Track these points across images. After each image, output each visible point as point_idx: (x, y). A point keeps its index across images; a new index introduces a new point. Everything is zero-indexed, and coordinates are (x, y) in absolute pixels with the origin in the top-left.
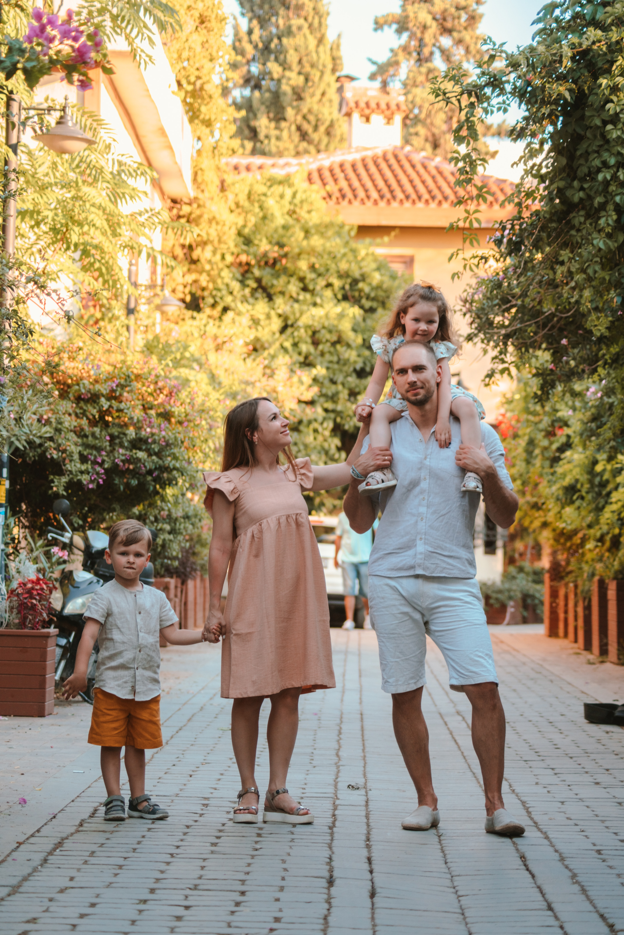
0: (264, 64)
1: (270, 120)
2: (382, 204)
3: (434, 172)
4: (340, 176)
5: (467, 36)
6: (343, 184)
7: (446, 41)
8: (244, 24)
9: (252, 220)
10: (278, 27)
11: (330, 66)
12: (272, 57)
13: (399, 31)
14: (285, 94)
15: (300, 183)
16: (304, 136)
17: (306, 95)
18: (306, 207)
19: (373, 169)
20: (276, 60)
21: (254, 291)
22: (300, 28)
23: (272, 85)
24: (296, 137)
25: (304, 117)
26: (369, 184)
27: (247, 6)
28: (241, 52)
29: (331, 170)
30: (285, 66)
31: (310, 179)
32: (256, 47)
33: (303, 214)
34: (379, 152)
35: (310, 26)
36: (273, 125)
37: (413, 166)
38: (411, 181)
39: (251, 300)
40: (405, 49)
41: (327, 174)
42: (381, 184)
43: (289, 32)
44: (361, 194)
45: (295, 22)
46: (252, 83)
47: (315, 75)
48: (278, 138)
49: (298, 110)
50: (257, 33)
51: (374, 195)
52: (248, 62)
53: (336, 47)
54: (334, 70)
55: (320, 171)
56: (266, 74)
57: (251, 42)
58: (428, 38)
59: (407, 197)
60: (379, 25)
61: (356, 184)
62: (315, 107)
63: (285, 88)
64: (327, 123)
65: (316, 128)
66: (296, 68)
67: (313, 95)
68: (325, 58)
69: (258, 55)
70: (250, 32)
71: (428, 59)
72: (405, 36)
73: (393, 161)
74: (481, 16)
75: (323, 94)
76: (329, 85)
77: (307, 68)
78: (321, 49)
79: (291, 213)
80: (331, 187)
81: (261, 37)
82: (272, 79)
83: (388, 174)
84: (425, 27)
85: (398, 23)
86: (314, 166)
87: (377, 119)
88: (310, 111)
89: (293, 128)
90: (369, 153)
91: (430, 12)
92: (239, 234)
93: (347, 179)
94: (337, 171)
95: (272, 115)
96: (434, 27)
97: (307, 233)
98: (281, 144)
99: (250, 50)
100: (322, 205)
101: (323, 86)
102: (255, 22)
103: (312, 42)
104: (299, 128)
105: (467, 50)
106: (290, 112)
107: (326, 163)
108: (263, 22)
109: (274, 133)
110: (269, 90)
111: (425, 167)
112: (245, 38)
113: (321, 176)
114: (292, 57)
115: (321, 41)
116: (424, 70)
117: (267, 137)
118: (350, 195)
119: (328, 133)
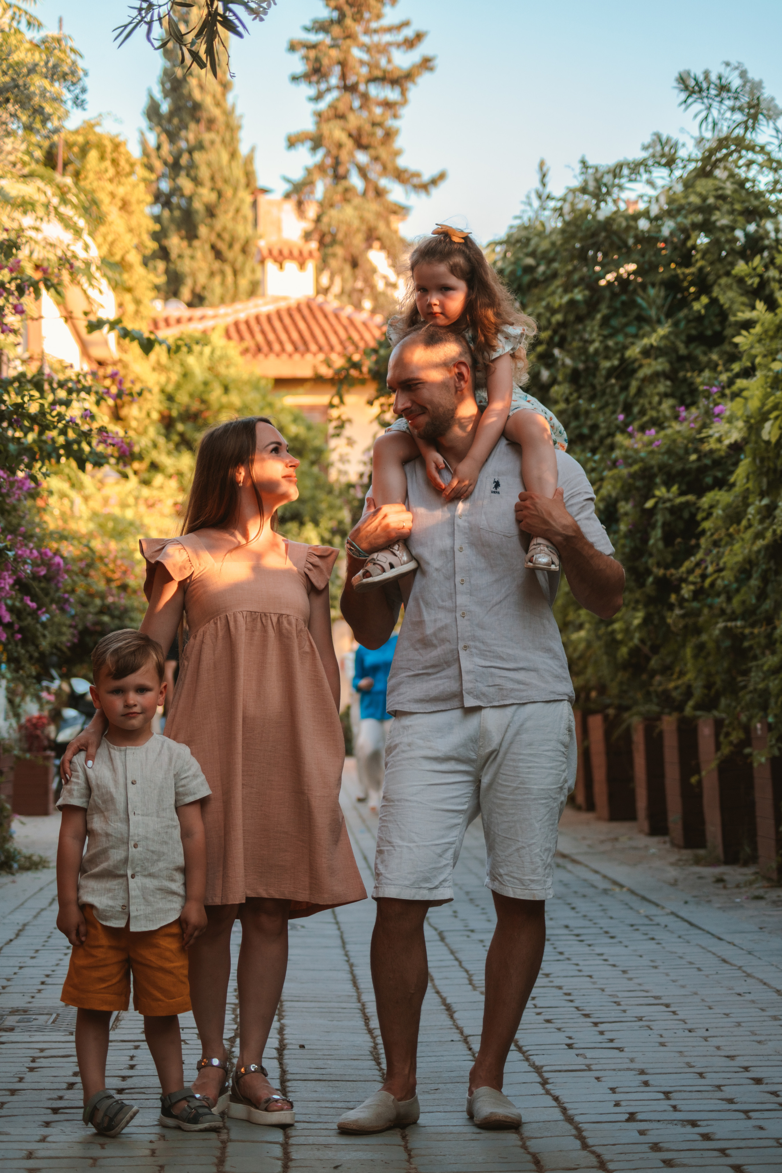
0: (174, 180)
1: (182, 238)
2: (297, 357)
3: (345, 322)
4: (256, 329)
5: (383, 153)
6: (259, 338)
7: (362, 157)
8: (152, 139)
9: (175, 377)
10: (187, 140)
11: (243, 181)
12: (183, 173)
13: (315, 148)
14: (197, 212)
15: (218, 339)
16: (218, 255)
17: (219, 212)
18: (224, 362)
19: (287, 321)
20: (188, 175)
21: (177, 446)
22: (212, 143)
23: (183, 203)
24: (211, 256)
25: (219, 236)
26: (284, 337)
27: (155, 120)
28: (150, 168)
29: (247, 323)
30: (196, 181)
31: (228, 336)
32: (165, 163)
33: (222, 370)
34: (293, 303)
35: (223, 141)
36: (185, 244)
37: (326, 316)
38: (324, 332)
39: (176, 453)
40: (321, 168)
41: (243, 328)
42: (295, 336)
43: (200, 146)
44: (277, 347)
45: (207, 137)
46: (163, 199)
47: (228, 192)
48: (192, 258)
49: (211, 227)
50: (166, 148)
51: (289, 348)
52: (158, 179)
53: (249, 160)
54: (248, 185)
55: (236, 324)
56: (177, 190)
57: (159, 157)
58: (344, 156)
59: (320, 349)
60: (292, 142)
61: (271, 336)
62: (230, 225)
63: (198, 205)
64: (242, 241)
65: (231, 246)
66: (208, 183)
67: (226, 212)
68: (238, 173)
69: (167, 170)
70: (159, 147)
71: (345, 177)
72: (320, 154)
73: (306, 312)
74: (397, 132)
75: (237, 211)
76: (242, 201)
77: (220, 184)
78: (234, 164)
79: (210, 369)
80: (249, 342)
81: (171, 152)
82: (182, 196)
83: (302, 325)
84: (340, 146)
85: (312, 139)
86: (230, 320)
87: (291, 266)
88: (225, 229)
89: (207, 247)
90: (283, 305)
91: (343, 129)
92: (163, 391)
93: (263, 332)
94: (253, 323)
95: (183, 233)
96: (349, 144)
97: (226, 389)
98: (195, 265)
99: (158, 165)
100: (239, 360)
101: (236, 203)
102: (164, 138)
103: (225, 157)
104: (213, 247)
105: (385, 168)
106: (203, 231)
107: (242, 316)
108: (172, 137)
109: (188, 252)
110: (179, 207)
111: (337, 316)
112: (153, 154)
113: (238, 331)
114: (204, 173)
115: (233, 155)
116: (340, 188)
117: (180, 256)
118: (265, 348)
119: (244, 250)
